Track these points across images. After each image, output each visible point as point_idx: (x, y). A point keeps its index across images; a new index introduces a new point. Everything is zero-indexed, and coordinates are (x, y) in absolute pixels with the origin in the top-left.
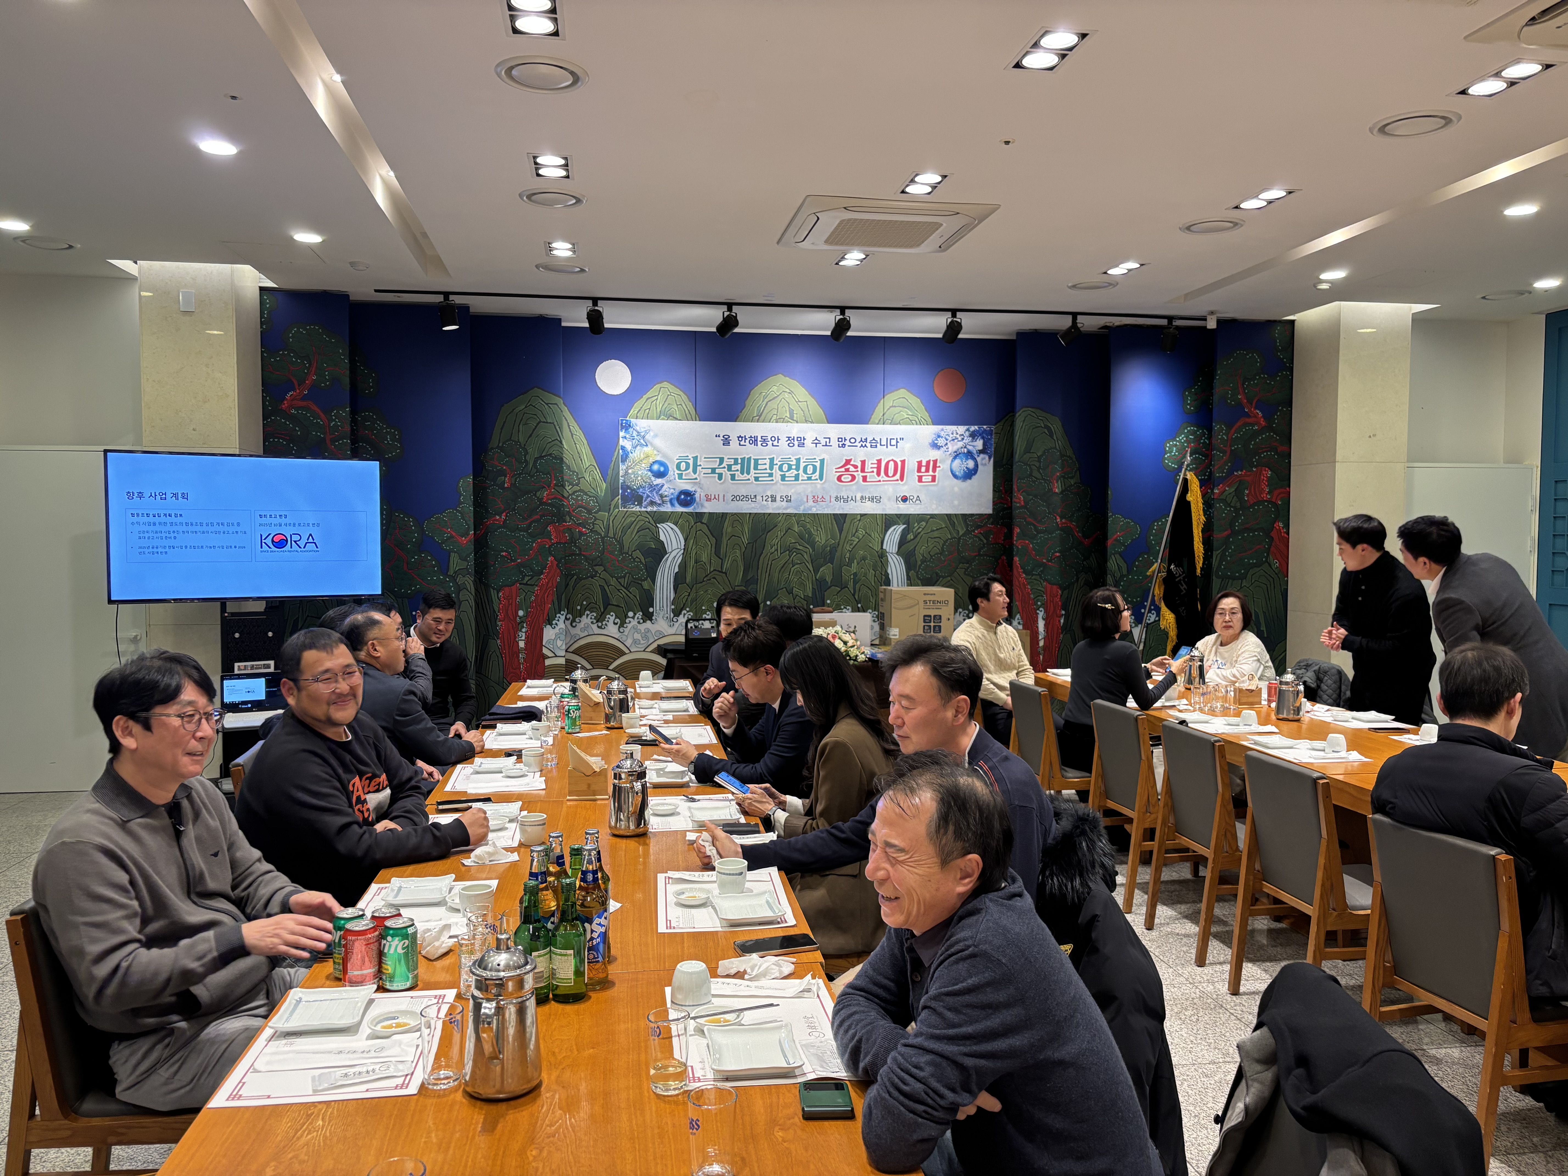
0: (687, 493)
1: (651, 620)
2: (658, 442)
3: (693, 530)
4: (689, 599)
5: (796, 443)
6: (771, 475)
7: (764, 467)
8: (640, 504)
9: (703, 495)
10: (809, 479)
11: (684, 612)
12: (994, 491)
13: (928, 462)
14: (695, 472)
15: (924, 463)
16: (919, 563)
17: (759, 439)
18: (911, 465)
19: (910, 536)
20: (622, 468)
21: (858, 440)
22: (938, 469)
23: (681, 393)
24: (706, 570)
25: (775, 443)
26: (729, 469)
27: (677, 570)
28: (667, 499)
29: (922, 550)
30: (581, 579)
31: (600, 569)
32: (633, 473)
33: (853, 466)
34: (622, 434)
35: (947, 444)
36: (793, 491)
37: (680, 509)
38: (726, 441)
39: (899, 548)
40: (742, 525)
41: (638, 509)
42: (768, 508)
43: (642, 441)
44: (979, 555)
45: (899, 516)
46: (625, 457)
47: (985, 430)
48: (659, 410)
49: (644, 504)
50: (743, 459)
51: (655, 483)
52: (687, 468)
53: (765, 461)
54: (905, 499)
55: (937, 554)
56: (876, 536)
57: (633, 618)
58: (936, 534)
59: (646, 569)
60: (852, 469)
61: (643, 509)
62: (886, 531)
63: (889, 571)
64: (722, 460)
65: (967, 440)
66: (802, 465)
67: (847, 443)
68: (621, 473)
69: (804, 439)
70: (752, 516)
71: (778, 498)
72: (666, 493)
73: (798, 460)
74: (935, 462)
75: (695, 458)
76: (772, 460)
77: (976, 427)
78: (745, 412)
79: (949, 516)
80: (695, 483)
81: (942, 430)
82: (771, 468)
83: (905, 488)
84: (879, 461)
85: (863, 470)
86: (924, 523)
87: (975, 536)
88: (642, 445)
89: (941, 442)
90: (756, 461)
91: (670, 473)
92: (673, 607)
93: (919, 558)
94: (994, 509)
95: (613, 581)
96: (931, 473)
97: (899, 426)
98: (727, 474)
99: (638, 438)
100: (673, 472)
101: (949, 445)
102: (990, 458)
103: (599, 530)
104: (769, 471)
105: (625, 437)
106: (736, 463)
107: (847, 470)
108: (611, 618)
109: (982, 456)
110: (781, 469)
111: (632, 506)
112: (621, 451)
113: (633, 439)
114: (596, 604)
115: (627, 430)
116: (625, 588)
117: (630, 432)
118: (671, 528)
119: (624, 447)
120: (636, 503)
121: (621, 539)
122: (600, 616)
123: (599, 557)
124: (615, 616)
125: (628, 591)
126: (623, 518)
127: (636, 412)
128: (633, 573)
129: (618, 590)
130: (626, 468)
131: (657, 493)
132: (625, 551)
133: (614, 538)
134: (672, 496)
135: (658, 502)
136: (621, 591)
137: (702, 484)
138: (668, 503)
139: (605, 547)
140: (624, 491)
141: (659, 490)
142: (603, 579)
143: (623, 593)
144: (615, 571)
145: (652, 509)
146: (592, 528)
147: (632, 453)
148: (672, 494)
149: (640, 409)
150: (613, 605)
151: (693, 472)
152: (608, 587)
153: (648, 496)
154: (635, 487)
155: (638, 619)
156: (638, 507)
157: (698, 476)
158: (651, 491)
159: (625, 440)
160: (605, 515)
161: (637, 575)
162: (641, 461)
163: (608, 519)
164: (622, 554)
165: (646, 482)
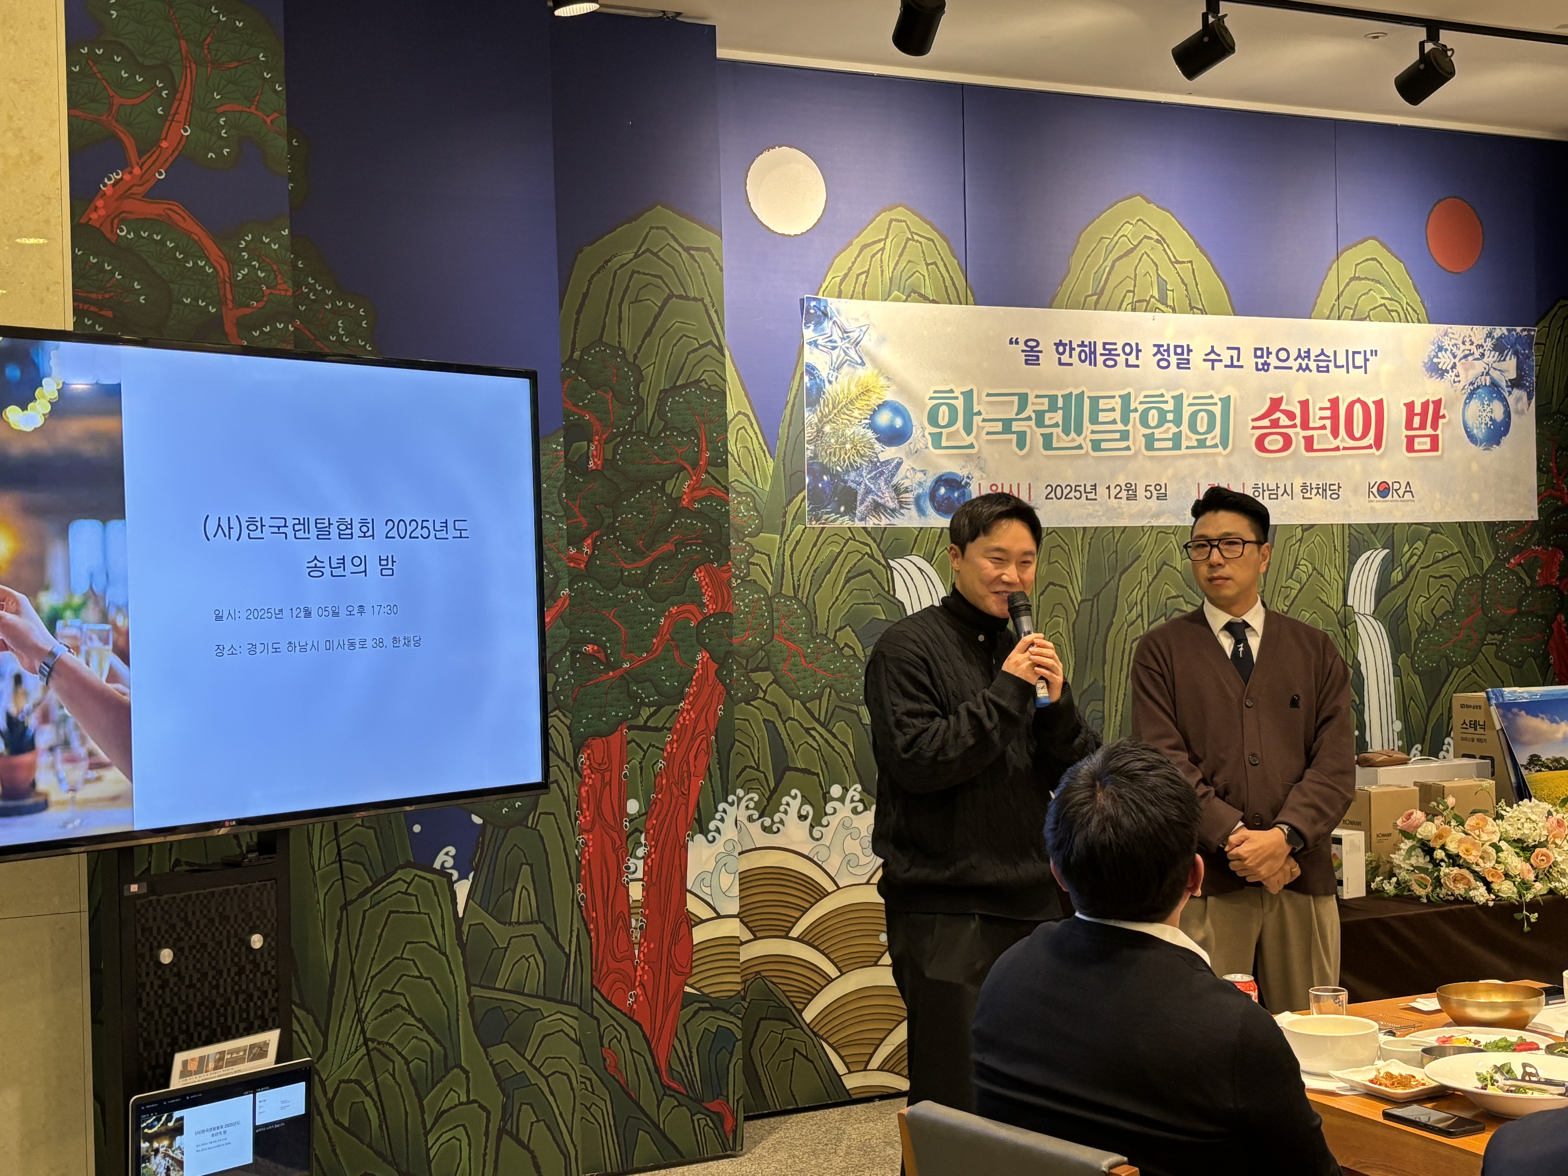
0: (952, 482)
2: (887, 355)
5: (1173, 359)
6: (1125, 435)
7: (1110, 416)
8: (851, 511)
9: (986, 485)
10: (1202, 444)
12: (1539, 469)
13: (1425, 405)
14: (968, 429)
15: (1418, 409)
16: (1415, 635)
17: (1100, 350)
18: (1395, 415)
19: (1397, 575)
20: (810, 417)
21: (1293, 355)
22: (1441, 421)
23: (935, 236)
25: (1132, 359)
26: (1040, 423)
28: (910, 497)
29: (1418, 606)
31: (764, 679)
32: (835, 431)
33: (1286, 412)
34: (809, 334)
35: (1454, 366)
36: (1170, 472)
37: (937, 521)
38: (1032, 356)
39: (1378, 601)
40: (1069, 558)
41: (845, 522)
42: (1120, 515)
43: (852, 353)
44: (1520, 614)
45: (1374, 528)
46: (815, 395)
47: (1519, 337)
48: (887, 275)
49: (860, 509)
50: (1067, 397)
51: (883, 457)
52: (952, 422)
53: (1111, 403)
54: (1384, 490)
55: (1446, 613)
56: (1332, 574)
57: (842, 799)
58: (1442, 568)
60: (1284, 421)
61: (859, 524)
62: (1352, 563)
63: (1361, 658)
64: (1023, 399)
65: (1491, 357)
66: (1187, 411)
67: (1273, 361)
68: (809, 433)
69: (1189, 351)
70: (1089, 535)
71: (1141, 492)
72: (907, 483)
73: (1178, 399)
74: (1438, 403)
75: (968, 396)
76: (1126, 399)
77: (1504, 329)
78: (1070, 283)
79: (1463, 526)
80: (968, 455)
81: (1446, 334)
82: (1125, 420)
83: (1384, 464)
84: (1335, 402)
85: (1305, 425)
86: (1420, 544)
87: (1512, 572)
88: (853, 363)
89: (1445, 360)
90: (1094, 400)
91: (916, 432)
93: (1415, 624)
94: (1540, 510)
95: (795, 709)
96: (1429, 431)
97: (1366, 324)
98: (1035, 435)
99: (845, 344)
100: (921, 431)
101: (1459, 368)
102: (1530, 399)
103: (762, 581)
104: (1120, 426)
105: (814, 344)
106: (1053, 408)
107: (1275, 424)
109: (1516, 392)
110: (1144, 422)
111: (833, 516)
112: (806, 378)
113: (834, 348)
114: (758, 770)
115: (818, 324)
116: (822, 725)
117: (828, 331)
118: (919, 568)
119: (814, 368)
120: (842, 509)
121: (811, 600)
122: (769, 799)
123: (762, 648)
124: (803, 796)
125: (830, 732)
126: (815, 545)
127: (838, 280)
128: (839, 686)
129: (807, 730)
130: (820, 421)
131: (887, 482)
132: (821, 629)
133: (795, 597)
134: (921, 491)
135: (891, 505)
136: (813, 733)
137: (986, 461)
138: (912, 507)
139: (776, 622)
140: (816, 478)
141: (893, 476)
142: (773, 704)
143: (818, 737)
144: (799, 683)
145: (877, 522)
146: (748, 574)
147: (830, 382)
148: (920, 484)
149: (846, 275)
150: (797, 770)
151: (964, 429)
152: (784, 723)
153: (868, 491)
154: (839, 469)
155: (852, 801)
156: (847, 518)
157: (976, 438)
158: (875, 478)
159: (815, 350)
160: (775, 540)
161: (848, 690)
162: (852, 402)
163: (782, 550)
164: (815, 638)
165: (862, 456)
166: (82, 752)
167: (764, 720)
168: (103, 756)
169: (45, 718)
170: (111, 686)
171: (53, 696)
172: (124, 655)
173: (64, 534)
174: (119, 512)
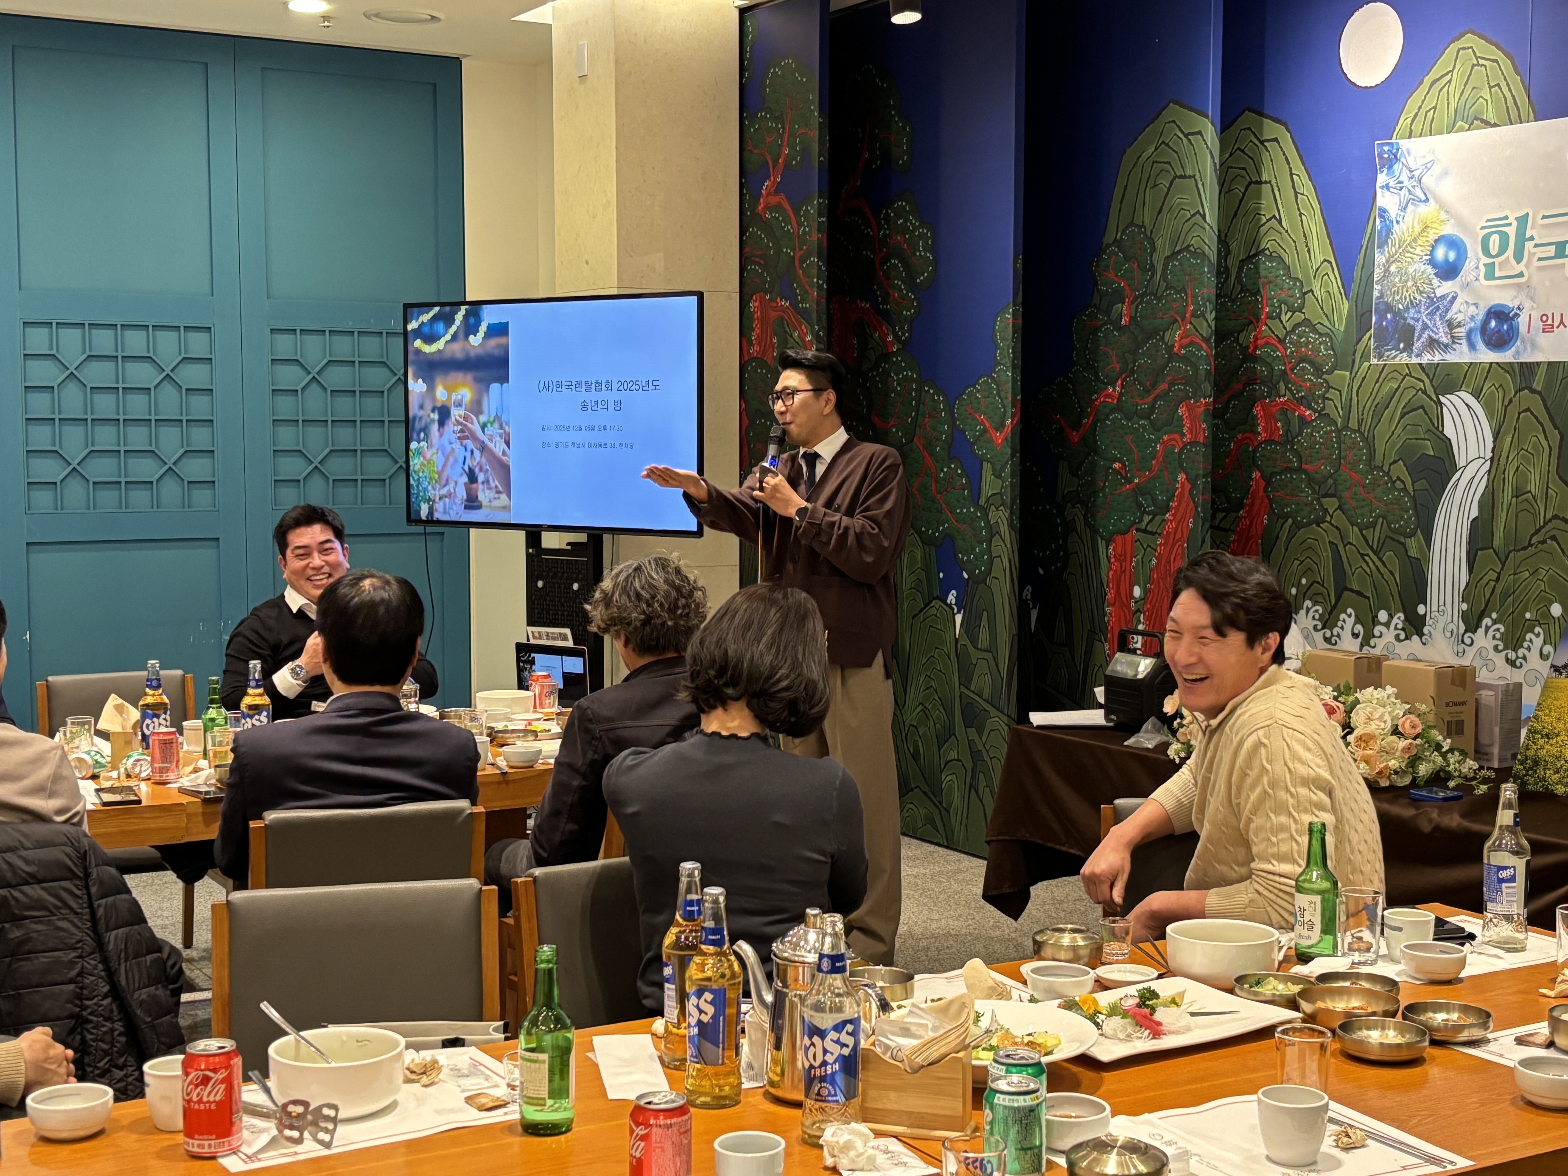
0: (1500, 314)
1: (1421, 634)
2: (1448, 189)
3: (1513, 410)
4: (1498, 590)
8: (1409, 348)
9: (1536, 315)
11: (1487, 621)
14: (1520, 256)
20: (1380, 259)
23: (1500, 56)
24: (1535, 515)
27: (1474, 513)
28: (1461, 331)
30: (1297, 526)
31: (1331, 504)
32: (1400, 271)
34: (1382, 178)
37: (1487, 356)
41: (1403, 359)
43: (1417, 190)
46: (1385, 235)
48: (1453, 108)
49: (1417, 345)
51: (1439, 293)
52: (1504, 249)
57: (1387, 625)
59: (1415, 509)
61: (1415, 360)
68: (1378, 274)
72: (1460, 317)
75: (1522, 221)
80: (1519, 285)
88: (1416, 201)
91: (1469, 265)
92: (1464, 607)
95: (1354, 534)
99: (1410, 183)
100: (1474, 262)
103: (1334, 415)
105: (1387, 187)
108: (1348, 621)
111: (1394, 353)
112: (1378, 221)
113: (1401, 188)
114: (1323, 586)
115: (1390, 167)
116: (1375, 553)
117: (1397, 173)
118: (1467, 405)
119: (1385, 211)
120: (1402, 345)
121: (1371, 435)
122: (1330, 613)
123: (1331, 475)
124: (1356, 616)
125: (1381, 560)
126: (1377, 381)
127: (1409, 121)
128: (1391, 518)
129: (1362, 555)
130: (1387, 261)
131: (1442, 317)
132: (1378, 462)
133: (1359, 431)
134: (1472, 325)
135: (1445, 340)
136: (1367, 558)
137: (1535, 288)
138: (1464, 341)
139: (1343, 454)
140: (1381, 317)
141: (1447, 310)
142: (1337, 528)
143: (1371, 564)
144: (1358, 511)
145: (1431, 358)
146: (1323, 409)
147: (1398, 222)
148: (1472, 318)
149: (1417, 114)
150: (1352, 591)
151: (1514, 257)
152: (1345, 546)
153: (1425, 327)
154: (1401, 307)
155: (1396, 628)
156: (1405, 354)
157: (1527, 266)
158: (1432, 314)
159: (1387, 193)
160: (1345, 376)
161: (1398, 522)
162: (1415, 240)
163: (1350, 386)
164: (1372, 470)
165: (1421, 292)
166: (493, 485)
167: (1330, 542)
168: (500, 488)
169: (481, 470)
170: (504, 458)
171: (484, 460)
172: (508, 444)
173: (488, 390)
174: (507, 380)
